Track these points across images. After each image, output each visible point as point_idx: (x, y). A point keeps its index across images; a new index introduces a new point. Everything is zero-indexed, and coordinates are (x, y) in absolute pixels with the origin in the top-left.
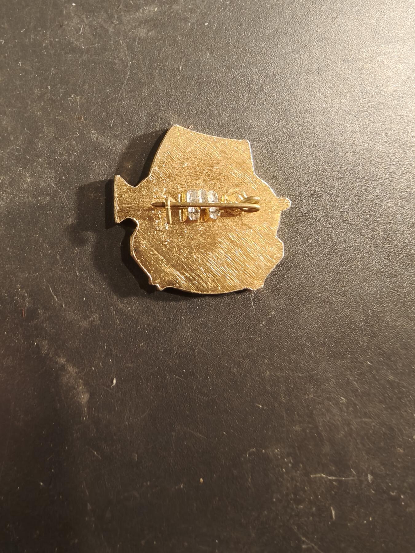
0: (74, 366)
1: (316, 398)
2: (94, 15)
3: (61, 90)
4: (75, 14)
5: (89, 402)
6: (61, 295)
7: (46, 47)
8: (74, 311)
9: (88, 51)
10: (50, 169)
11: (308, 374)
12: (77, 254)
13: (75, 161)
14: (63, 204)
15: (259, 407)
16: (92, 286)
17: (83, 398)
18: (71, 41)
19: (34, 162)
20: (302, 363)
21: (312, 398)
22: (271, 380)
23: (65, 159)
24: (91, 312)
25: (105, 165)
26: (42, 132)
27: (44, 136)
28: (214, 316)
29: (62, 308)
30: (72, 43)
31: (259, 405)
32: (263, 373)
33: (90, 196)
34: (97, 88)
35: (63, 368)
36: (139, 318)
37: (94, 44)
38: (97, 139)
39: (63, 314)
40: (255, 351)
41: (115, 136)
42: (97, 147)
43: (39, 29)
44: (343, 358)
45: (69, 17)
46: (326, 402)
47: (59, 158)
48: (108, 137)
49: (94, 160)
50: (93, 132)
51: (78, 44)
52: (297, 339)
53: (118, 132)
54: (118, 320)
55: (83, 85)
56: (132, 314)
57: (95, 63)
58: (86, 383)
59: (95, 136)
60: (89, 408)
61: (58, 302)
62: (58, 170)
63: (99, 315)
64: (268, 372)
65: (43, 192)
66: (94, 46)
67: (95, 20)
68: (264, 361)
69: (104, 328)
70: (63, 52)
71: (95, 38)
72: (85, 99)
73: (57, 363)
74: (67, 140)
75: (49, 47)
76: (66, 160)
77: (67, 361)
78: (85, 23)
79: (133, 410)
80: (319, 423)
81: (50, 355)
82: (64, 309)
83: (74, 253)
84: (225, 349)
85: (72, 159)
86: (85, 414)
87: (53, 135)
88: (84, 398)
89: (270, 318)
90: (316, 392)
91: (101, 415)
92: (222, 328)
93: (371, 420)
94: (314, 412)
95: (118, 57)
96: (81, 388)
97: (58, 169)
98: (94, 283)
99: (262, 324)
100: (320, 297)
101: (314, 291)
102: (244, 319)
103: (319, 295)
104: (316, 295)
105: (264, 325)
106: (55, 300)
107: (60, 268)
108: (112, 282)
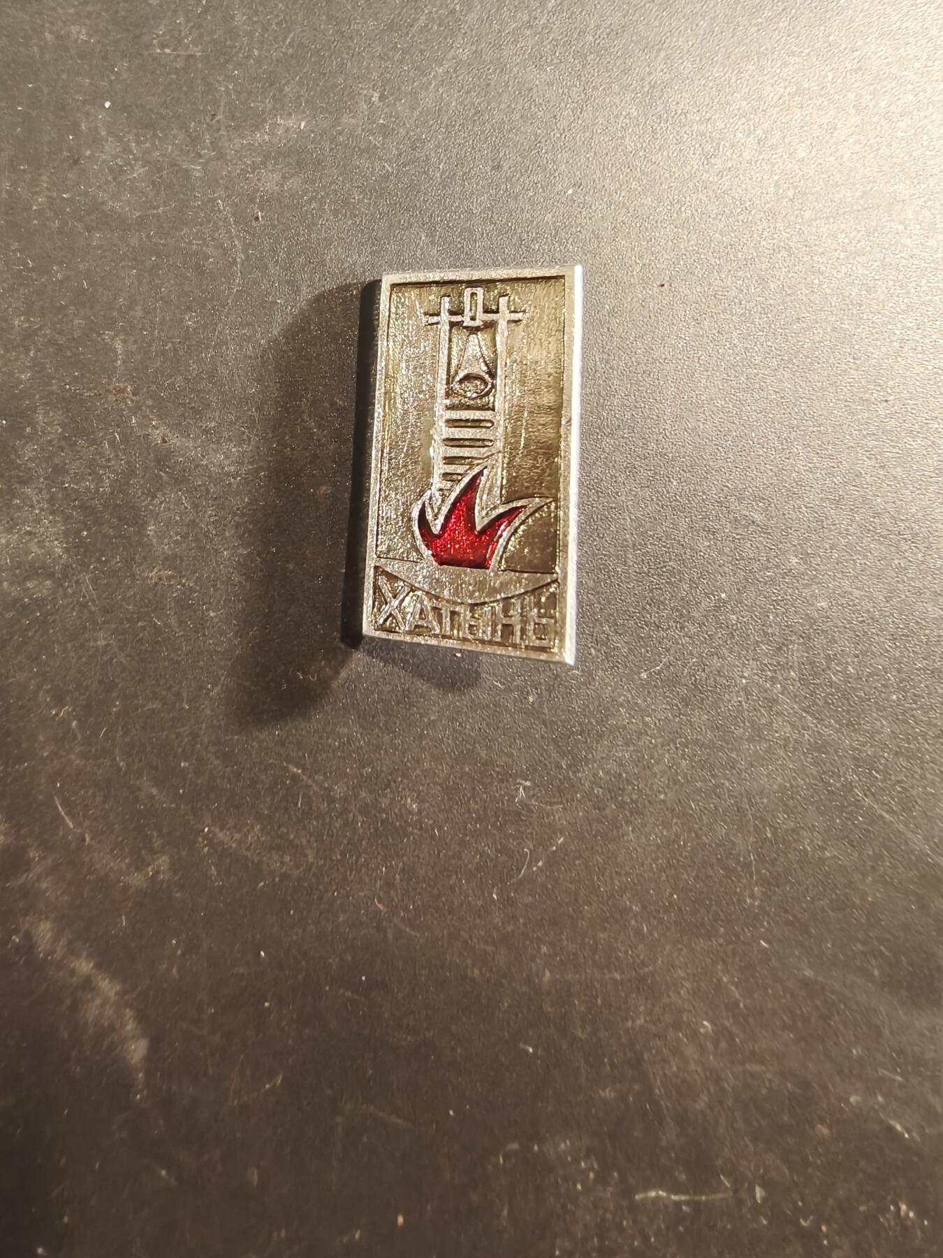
0: (113, 977)
1: (650, 1026)
2: (155, 135)
3: (76, 322)
4: (109, 133)
5: (148, 1059)
6: (81, 814)
7: (40, 213)
8: (112, 851)
9: (141, 223)
10: (53, 513)
11: (634, 973)
12: (118, 715)
13: (112, 493)
14: (84, 597)
15: (527, 1052)
16: (154, 791)
17: (135, 1050)
18: (100, 200)
19: (14, 497)
20: (623, 949)
21: (642, 1026)
22: (553, 991)
23: (88, 489)
24: (153, 852)
25: (183, 504)
26: (32, 424)
27: (36, 433)
28: (432, 852)
29: (84, 845)
30: (103, 203)
31: (527, 1047)
32: (538, 976)
33: (148, 577)
34: (163, 317)
35: (87, 984)
36: (261, 862)
37: (155, 208)
38: (164, 441)
39: (87, 859)
40: (521, 927)
41: (206, 432)
42: (163, 458)
43: (22, 168)
44: (709, 936)
45: (96, 141)
46: (671, 1033)
47: (72, 486)
48: (189, 435)
49: (158, 489)
50: (154, 423)
51: (117, 205)
52: (612, 896)
53: (213, 424)
54: (213, 868)
55: (131, 308)
56: (246, 853)
57: (158, 255)
58: (141, 1018)
59: (158, 432)
60: (149, 1073)
61: (75, 830)
62: (71, 516)
63: (171, 857)
64: (548, 974)
65: (38, 570)
66: (155, 212)
67: (158, 149)
68: (539, 948)
69: (181, 888)
70: (80, 226)
71: (158, 193)
72: (135, 342)
73: (73, 972)
74: (93, 442)
75: (49, 214)
76: (90, 492)
77: (98, 966)
78: (134, 155)
79: (248, 1073)
80: (655, 1079)
81: (58, 955)
82: (90, 847)
83: (110, 714)
84: (453, 926)
85: (106, 488)
86: (140, 1087)
87: (59, 431)
88: (137, 1050)
89: (554, 852)
90: (651, 1014)
91: (175, 1088)
92: (449, 877)
93: (763, 1068)
94: (646, 1056)
95: (213, 240)
96: (129, 1027)
97: (72, 513)
98: (158, 783)
99: (536, 865)
100: (664, 801)
101: (652, 789)
102: (497, 857)
103: (662, 797)
104: (656, 796)
105: (540, 869)
106: (67, 825)
107: (78, 749)
108: (199, 781)
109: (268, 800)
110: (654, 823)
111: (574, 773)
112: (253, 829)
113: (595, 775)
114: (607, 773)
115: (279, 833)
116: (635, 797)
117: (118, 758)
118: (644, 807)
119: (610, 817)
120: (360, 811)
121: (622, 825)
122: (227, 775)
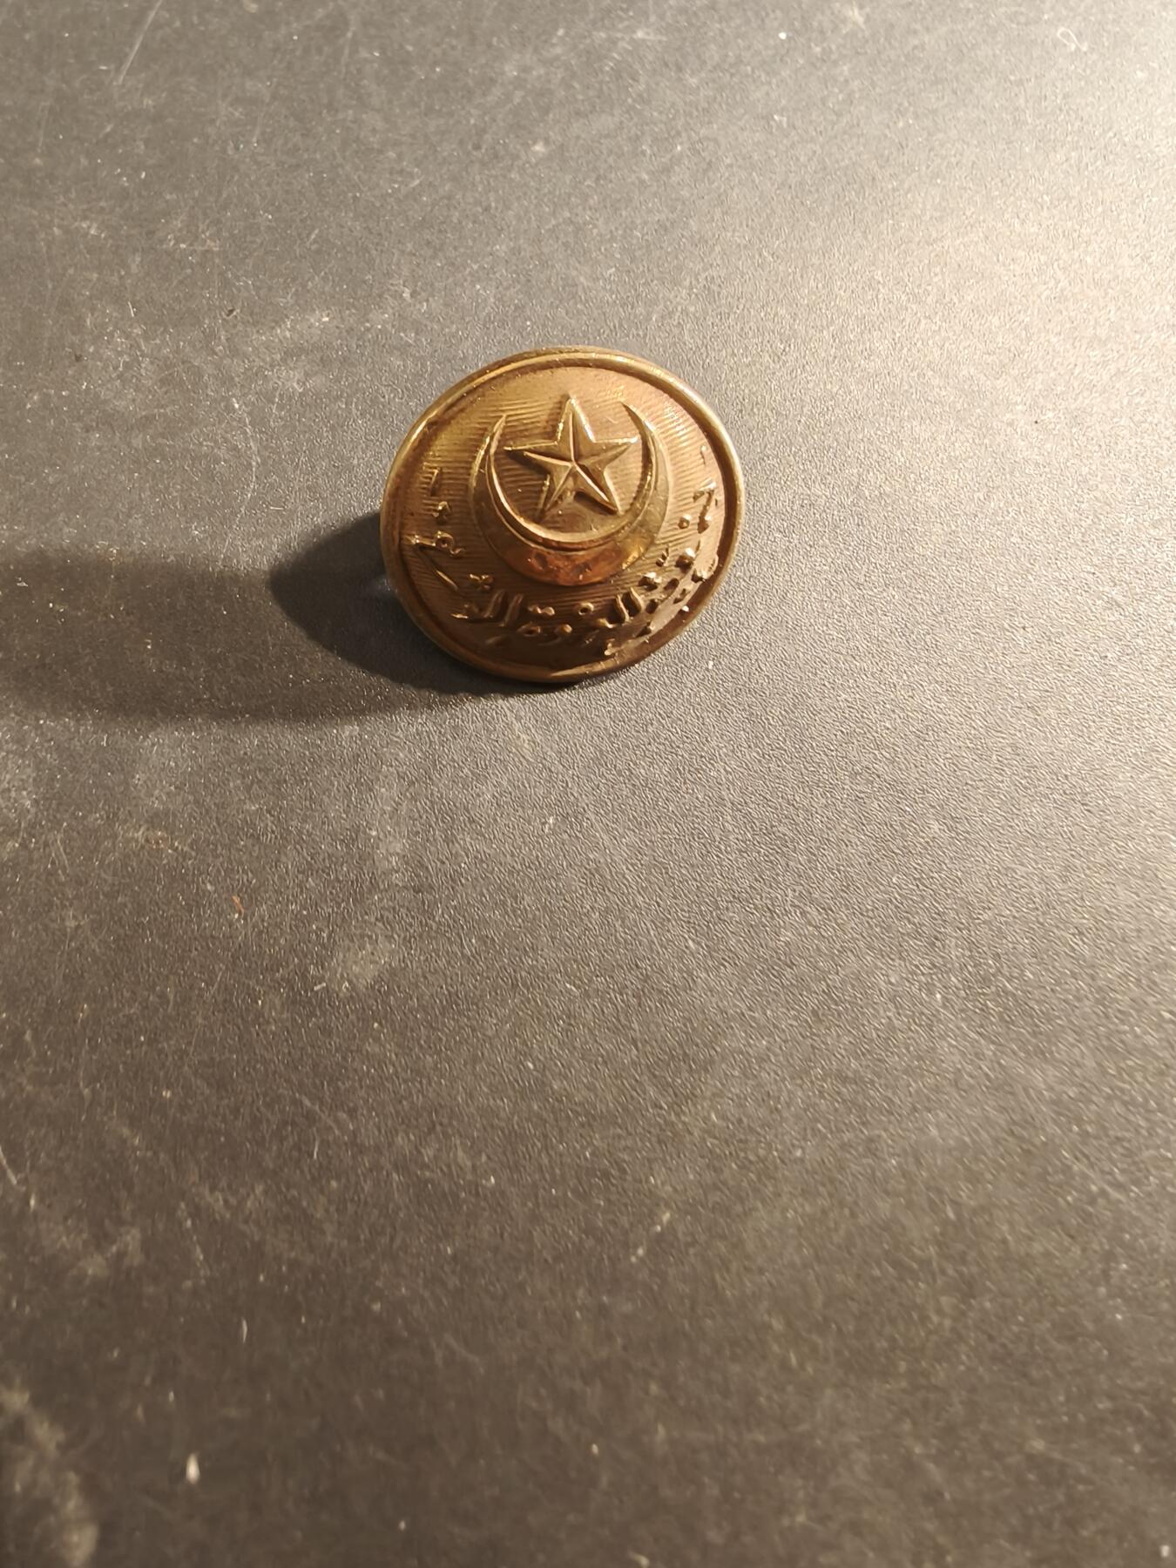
0: (55, 1419)
2: (166, 331)
6: (27, 1165)
7: (33, 412)
8: (65, 1221)
12: (85, 1023)
14: (53, 863)
16: (126, 1133)
17: (78, 1544)
18: (103, 398)
24: (119, 1222)
29: (28, 1211)
31: (639, 1558)
33: (133, 838)
35: (18, 1430)
36: (263, 1240)
39: (32, 1231)
52: (743, 1305)
54: (198, 1250)
58: (90, 1488)
61: (18, 1188)
63: (143, 1231)
67: (168, 345)
69: (155, 1280)
77: (35, 1401)
82: (35, 1214)
83: (75, 1022)
84: (525, 1346)
88: (81, 1544)
89: (658, 1234)
95: (226, 441)
96: (71, 1504)
98: (133, 1122)
99: (635, 1254)
100: (802, 1160)
101: (783, 1142)
102: (581, 1239)
103: (799, 1153)
104: (790, 1152)
105: (641, 1260)
106: (9, 1181)
107: (30, 1069)
108: (185, 1119)
109: (275, 1148)
110: (791, 1193)
111: (677, 1115)
112: (254, 1191)
113: (706, 1119)
114: (723, 1117)
115: (289, 1197)
116: (762, 1152)
117: (81, 1084)
118: (776, 1168)
119: (731, 1183)
120: (396, 1167)
121: (748, 1195)
122: (221, 1111)
